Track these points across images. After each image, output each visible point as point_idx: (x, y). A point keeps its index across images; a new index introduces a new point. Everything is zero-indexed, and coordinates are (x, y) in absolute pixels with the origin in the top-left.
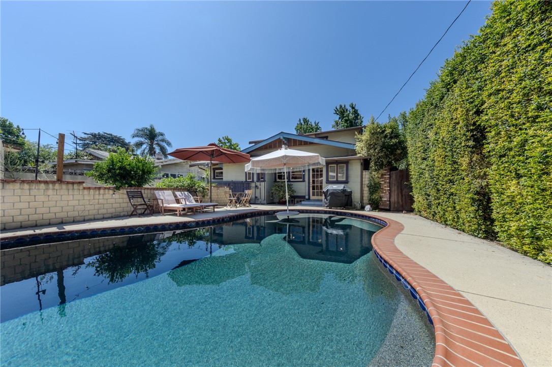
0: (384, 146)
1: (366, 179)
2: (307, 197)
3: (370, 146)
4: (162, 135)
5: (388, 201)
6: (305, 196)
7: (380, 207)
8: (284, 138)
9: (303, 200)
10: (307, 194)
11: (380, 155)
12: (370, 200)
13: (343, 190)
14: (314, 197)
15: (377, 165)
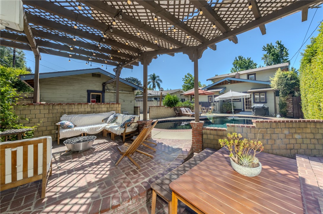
0: (286, 84)
1: (278, 101)
2: (243, 110)
3: (278, 84)
4: (158, 77)
5: (292, 113)
6: (241, 109)
7: (287, 116)
8: (228, 80)
9: (241, 112)
10: (243, 108)
11: (284, 88)
12: (280, 112)
13: (263, 107)
14: (246, 110)
15: (283, 94)
